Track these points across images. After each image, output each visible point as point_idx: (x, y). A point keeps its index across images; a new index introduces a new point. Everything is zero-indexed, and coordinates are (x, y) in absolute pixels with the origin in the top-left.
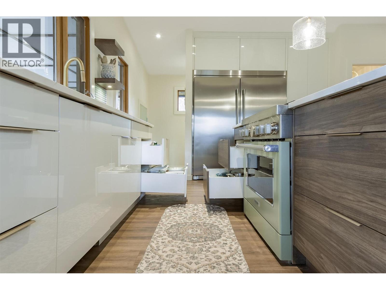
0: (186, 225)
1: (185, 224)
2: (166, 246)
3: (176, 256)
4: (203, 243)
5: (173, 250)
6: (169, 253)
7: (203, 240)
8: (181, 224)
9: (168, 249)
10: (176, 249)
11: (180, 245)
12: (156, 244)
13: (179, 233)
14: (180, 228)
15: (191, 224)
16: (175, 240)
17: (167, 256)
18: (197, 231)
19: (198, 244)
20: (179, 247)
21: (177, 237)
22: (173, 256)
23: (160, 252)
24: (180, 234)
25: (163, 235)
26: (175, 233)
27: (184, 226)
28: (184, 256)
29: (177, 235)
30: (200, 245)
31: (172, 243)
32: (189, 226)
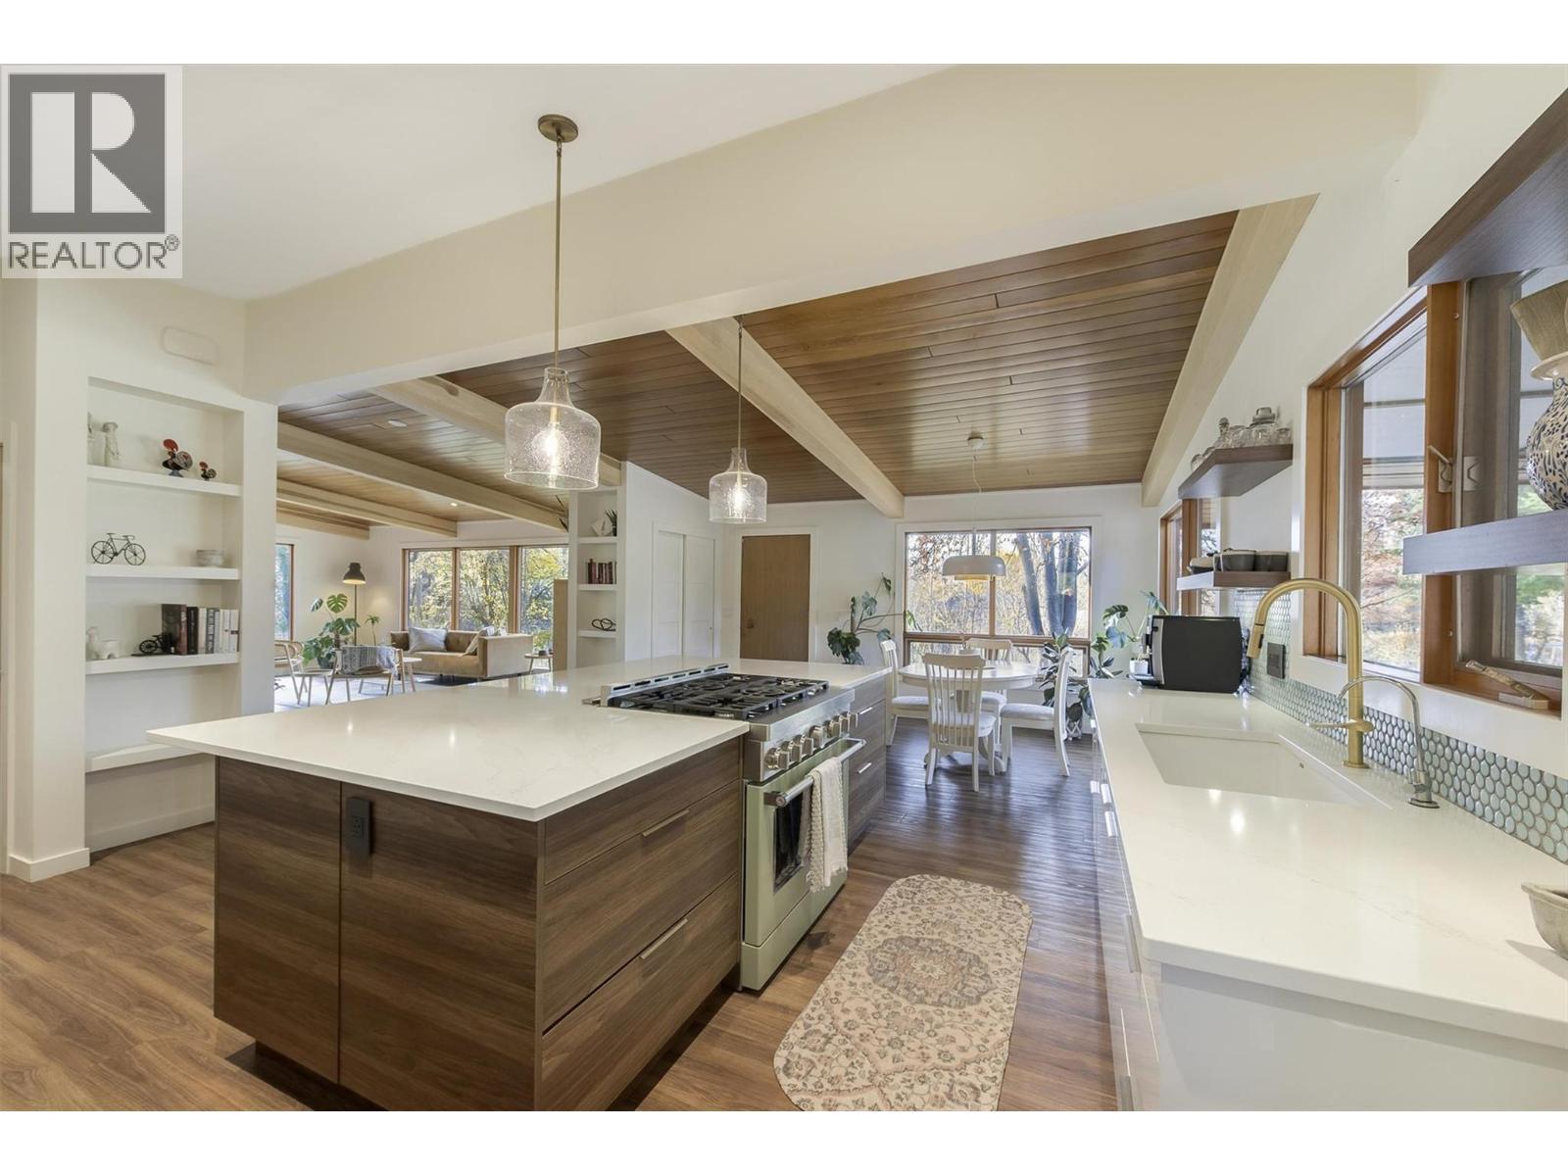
0: (941, 996)
1: (943, 999)
2: (993, 945)
3: (977, 924)
4: (925, 936)
5: (980, 936)
6: (987, 932)
7: (921, 943)
8: (953, 1003)
9: (989, 939)
10: (975, 935)
11: (967, 941)
12: (1012, 953)
13: (964, 971)
14: (960, 986)
15: (927, 994)
16: (974, 955)
17: (991, 927)
18: (924, 968)
19: (936, 937)
20: (969, 937)
21: (970, 960)
22: (981, 926)
23: (1003, 936)
24: (963, 968)
25: (1001, 975)
26: (973, 972)
27: (946, 994)
28: (963, 922)
29: (970, 966)
30: (933, 933)
31: (981, 949)
32: (935, 990)
